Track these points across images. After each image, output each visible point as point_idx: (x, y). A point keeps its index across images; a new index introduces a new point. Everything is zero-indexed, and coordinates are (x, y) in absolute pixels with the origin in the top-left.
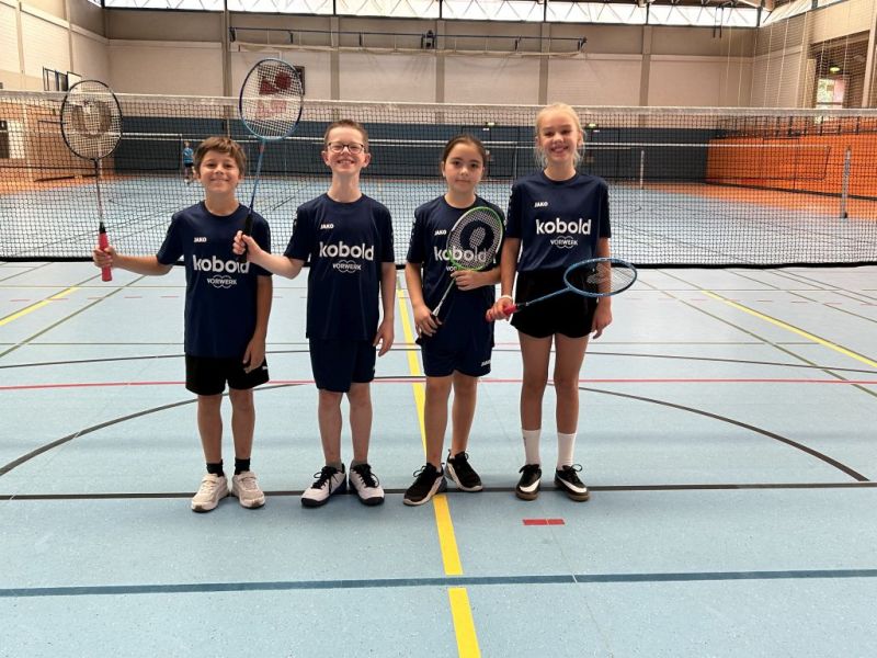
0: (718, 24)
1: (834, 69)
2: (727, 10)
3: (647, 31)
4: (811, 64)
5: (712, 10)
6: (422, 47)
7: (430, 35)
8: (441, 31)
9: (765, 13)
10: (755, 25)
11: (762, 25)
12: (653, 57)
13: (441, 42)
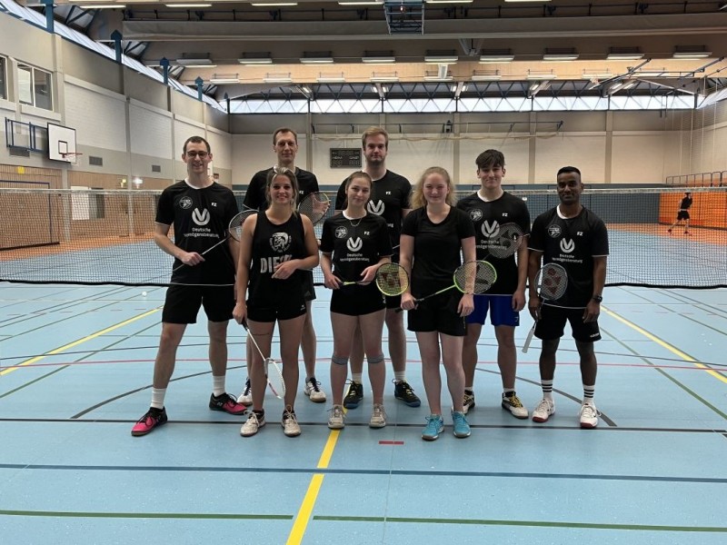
0: (664, 108)
2: (671, 98)
3: (609, 115)
5: (659, 98)
6: (443, 132)
7: (449, 123)
8: (457, 120)
9: (701, 98)
10: (693, 107)
11: (698, 107)
12: (614, 133)
13: (457, 128)
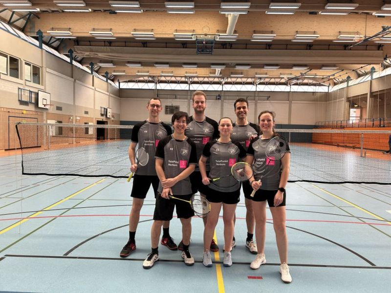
0: (314, 91)
1: (356, 106)
2: (317, 87)
3: (290, 94)
4: (347, 104)
5: (312, 87)
6: (216, 99)
7: (219, 96)
8: (222, 95)
9: (330, 88)
10: (327, 91)
11: (330, 91)
12: (293, 102)
13: (222, 97)
